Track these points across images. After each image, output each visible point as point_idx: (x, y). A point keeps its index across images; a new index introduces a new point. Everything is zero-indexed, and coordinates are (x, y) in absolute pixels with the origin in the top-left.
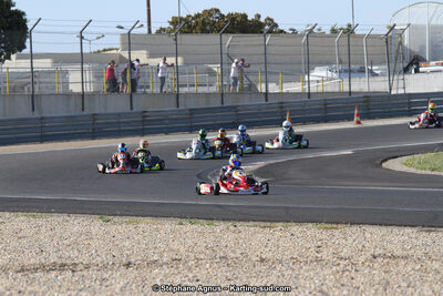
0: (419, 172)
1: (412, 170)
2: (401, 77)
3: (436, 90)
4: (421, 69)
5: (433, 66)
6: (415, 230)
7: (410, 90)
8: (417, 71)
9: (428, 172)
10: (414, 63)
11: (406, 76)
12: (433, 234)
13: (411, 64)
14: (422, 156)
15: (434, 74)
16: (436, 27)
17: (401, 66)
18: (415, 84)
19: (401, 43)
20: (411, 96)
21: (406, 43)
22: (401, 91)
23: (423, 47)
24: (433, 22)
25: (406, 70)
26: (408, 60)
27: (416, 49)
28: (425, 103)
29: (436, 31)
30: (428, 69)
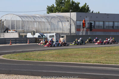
0: (7, 59)
1: (5, 59)
2: (3, 34)
3: (12, 37)
4: (8, 32)
5: (12, 31)
6: (4, 75)
7: (5, 37)
8: (7, 32)
9: (9, 59)
10: (7, 30)
11: (5, 34)
12: (9, 76)
14: (8, 55)
15: (12, 33)
16: (13, 21)
17: (3, 31)
18: (7, 36)
20: (5, 38)
21: (5, 25)
22: (3, 37)
23: (9, 26)
24: (12, 19)
25: (4, 32)
26: (5, 29)
27: (7, 26)
28: (9, 41)
29: (13, 22)
30: (10, 32)
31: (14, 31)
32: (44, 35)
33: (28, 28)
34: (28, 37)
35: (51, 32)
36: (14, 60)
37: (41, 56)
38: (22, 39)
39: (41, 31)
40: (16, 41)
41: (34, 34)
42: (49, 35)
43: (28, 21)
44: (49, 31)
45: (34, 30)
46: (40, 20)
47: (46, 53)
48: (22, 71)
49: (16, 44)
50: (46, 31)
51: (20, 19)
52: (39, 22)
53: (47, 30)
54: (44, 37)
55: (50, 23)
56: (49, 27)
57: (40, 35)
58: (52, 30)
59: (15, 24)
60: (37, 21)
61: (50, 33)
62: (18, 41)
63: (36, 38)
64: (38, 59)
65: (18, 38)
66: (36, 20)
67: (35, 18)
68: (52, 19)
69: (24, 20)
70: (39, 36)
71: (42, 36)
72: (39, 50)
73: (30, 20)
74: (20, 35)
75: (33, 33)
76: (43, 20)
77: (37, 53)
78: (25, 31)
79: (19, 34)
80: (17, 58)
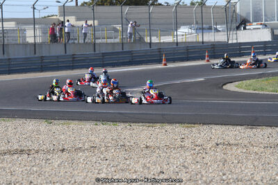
0: (246, 91)
1: (242, 90)
2: (235, 32)
3: (256, 40)
4: (247, 27)
5: (255, 25)
7: (241, 40)
8: (245, 28)
9: (252, 92)
10: (243, 23)
11: (238, 32)
12: (254, 130)
13: (241, 24)
14: (248, 82)
15: (254, 31)
17: (234, 25)
18: (244, 36)
19: (234, 11)
20: (240, 43)
21: (238, 11)
22: (235, 41)
23: (249, 14)
25: (238, 28)
26: (239, 22)
27: (244, 15)
28: (250, 49)
29: (256, 3)
30: (251, 27)
31: (261, 24)
36: (262, 92)
40: (265, 48)
49: (265, 55)
59: (261, 10)
62: (271, 47)
65: (269, 41)
74: (275, 34)
79: (273, 32)
80: (271, 89)
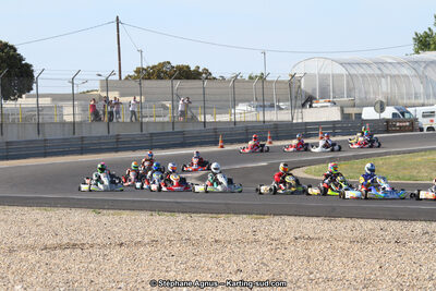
2: (300, 110)
4: (313, 105)
5: (322, 103)
6: (320, 219)
7: (306, 120)
8: (311, 106)
10: (309, 101)
11: (303, 110)
13: (307, 101)
14: (317, 167)
15: (322, 109)
16: (323, 75)
17: (300, 103)
18: (310, 115)
19: (300, 87)
20: (306, 123)
21: (302, 87)
22: (300, 121)
23: (315, 89)
24: (321, 72)
25: (303, 105)
26: (304, 98)
27: (310, 91)
28: (317, 129)
29: (324, 78)
30: (318, 105)
31: (329, 102)
32: (408, 112)
33: (366, 93)
34: (364, 117)
35: (426, 102)
37: (405, 169)
38: (350, 124)
39: (400, 101)
40: (334, 128)
41: (382, 110)
42: (421, 110)
43: (363, 76)
44: (421, 101)
45: (380, 98)
46: (394, 72)
47: (419, 159)
48: (365, 208)
50: (413, 101)
51: (343, 71)
52: (392, 77)
53: (416, 97)
54: (407, 116)
55: (424, 79)
56: (420, 89)
57: (396, 111)
58: (428, 97)
59: (328, 85)
60: (387, 75)
61: (423, 105)
62: (339, 128)
63: (387, 121)
64: (400, 175)
65: (338, 121)
66: (386, 71)
67: (382, 67)
68: (429, 68)
69: (353, 71)
70: (394, 115)
71: (403, 114)
72: (398, 153)
73: (369, 71)
74: (345, 112)
75: (378, 106)
76: (405, 71)
77: (395, 159)
78: (357, 102)
79: (342, 111)
